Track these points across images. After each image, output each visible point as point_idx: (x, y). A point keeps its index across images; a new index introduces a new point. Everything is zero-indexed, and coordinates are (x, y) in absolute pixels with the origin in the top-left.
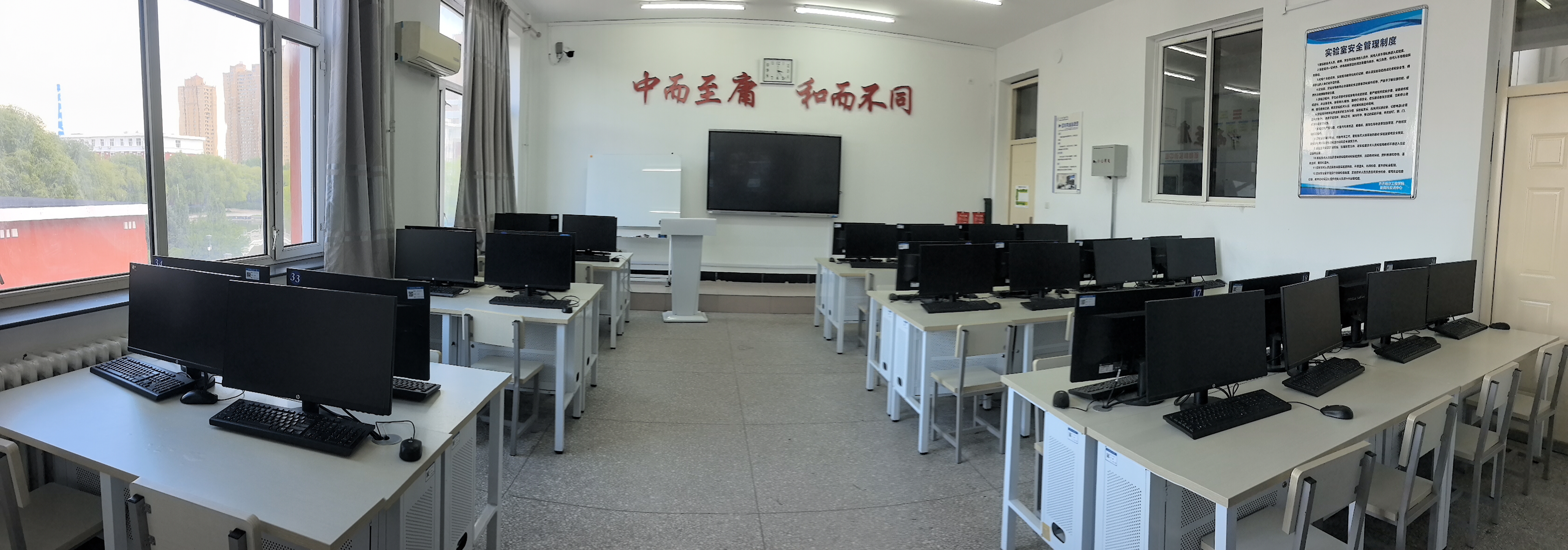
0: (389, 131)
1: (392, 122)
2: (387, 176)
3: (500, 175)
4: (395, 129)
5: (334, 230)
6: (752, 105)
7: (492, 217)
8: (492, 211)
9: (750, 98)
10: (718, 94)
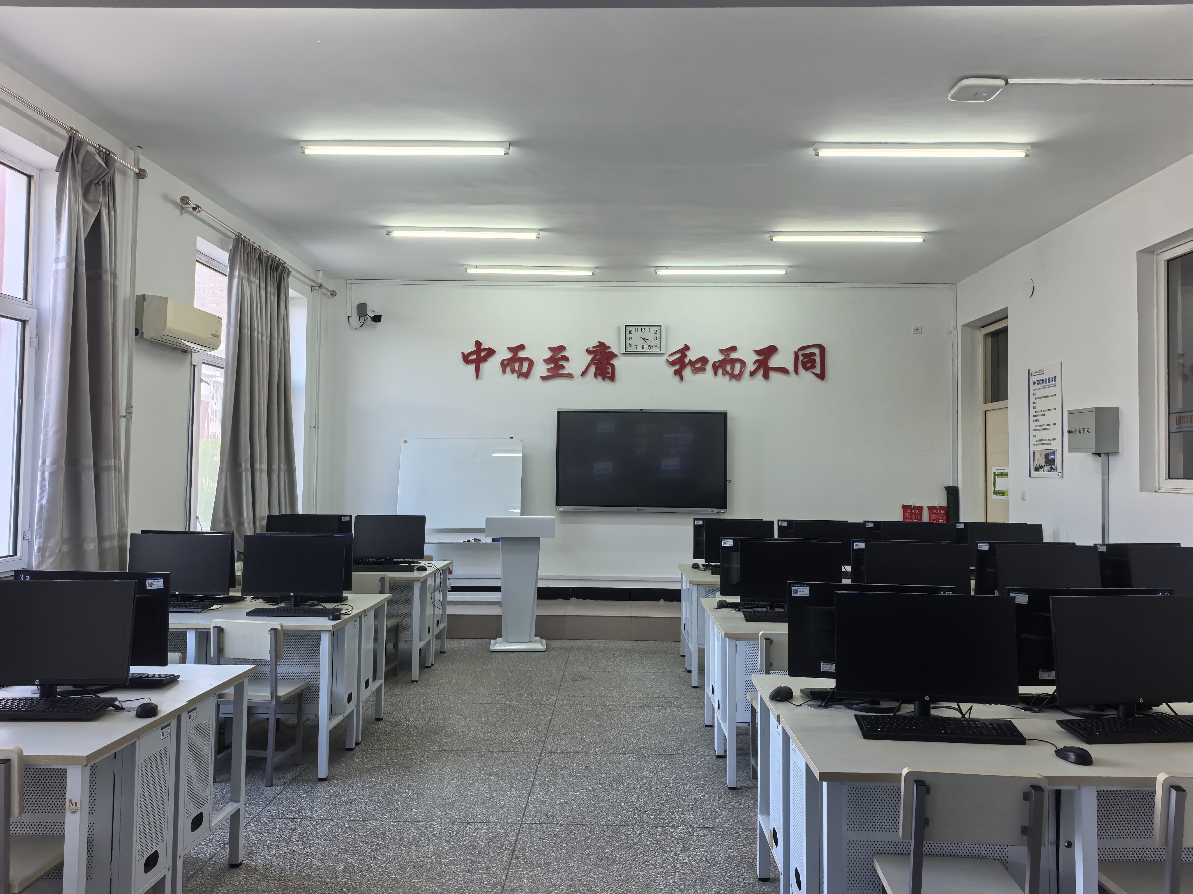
0: (125, 417)
1: (129, 406)
2: (119, 471)
3: (275, 467)
4: (133, 415)
5: (47, 537)
6: (612, 378)
7: (264, 520)
8: (263, 511)
9: (610, 371)
10: (569, 367)
